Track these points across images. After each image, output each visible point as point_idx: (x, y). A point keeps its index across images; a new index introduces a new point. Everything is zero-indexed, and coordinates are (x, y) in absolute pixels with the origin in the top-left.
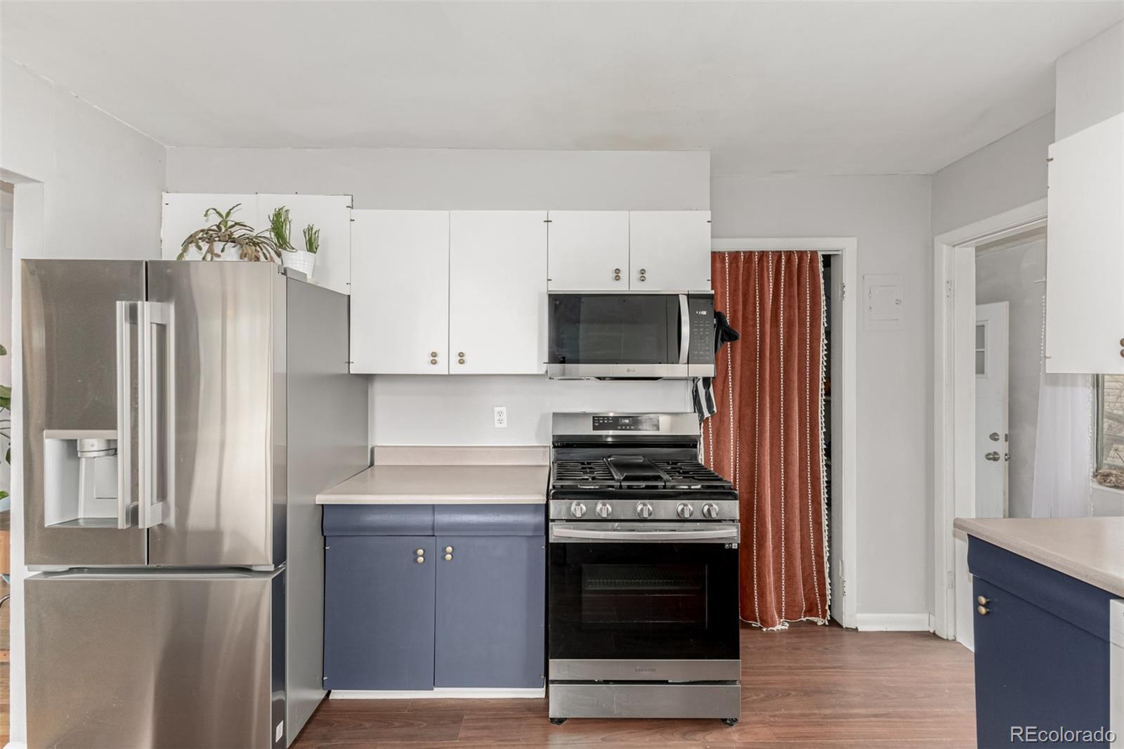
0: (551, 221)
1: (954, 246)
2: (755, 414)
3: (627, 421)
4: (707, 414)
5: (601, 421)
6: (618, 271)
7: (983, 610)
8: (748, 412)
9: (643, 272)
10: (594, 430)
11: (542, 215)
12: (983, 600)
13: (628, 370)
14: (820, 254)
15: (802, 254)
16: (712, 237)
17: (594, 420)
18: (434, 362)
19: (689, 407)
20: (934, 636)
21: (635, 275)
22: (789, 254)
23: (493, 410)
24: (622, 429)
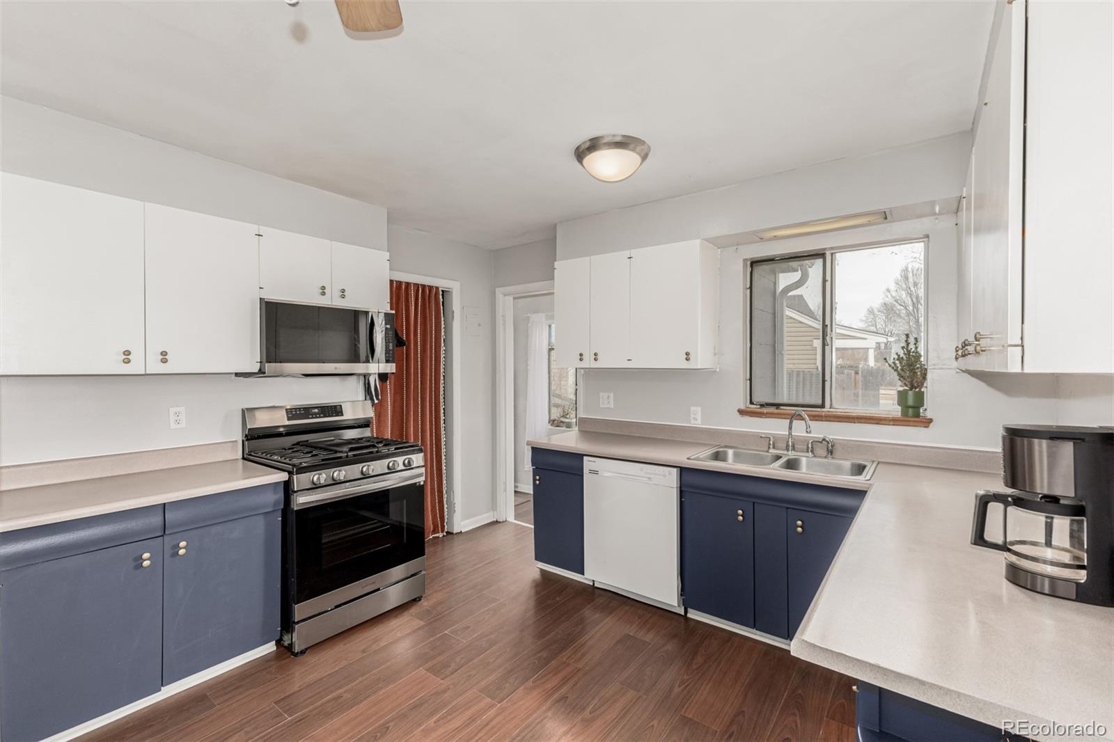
0: (262, 236)
1: (505, 296)
2: (402, 399)
3: (316, 410)
4: (376, 401)
5: (294, 413)
6: (323, 288)
7: (538, 482)
8: (398, 397)
9: (343, 291)
10: (288, 420)
11: (254, 228)
12: (538, 477)
13: (336, 368)
14: (440, 289)
15: (431, 288)
16: (390, 270)
17: (287, 412)
18: (127, 361)
19: (361, 395)
20: (497, 522)
21: (337, 294)
22: (424, 286)
23: (169, 409)
24: (313, 418)
